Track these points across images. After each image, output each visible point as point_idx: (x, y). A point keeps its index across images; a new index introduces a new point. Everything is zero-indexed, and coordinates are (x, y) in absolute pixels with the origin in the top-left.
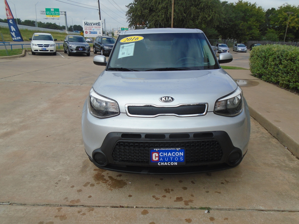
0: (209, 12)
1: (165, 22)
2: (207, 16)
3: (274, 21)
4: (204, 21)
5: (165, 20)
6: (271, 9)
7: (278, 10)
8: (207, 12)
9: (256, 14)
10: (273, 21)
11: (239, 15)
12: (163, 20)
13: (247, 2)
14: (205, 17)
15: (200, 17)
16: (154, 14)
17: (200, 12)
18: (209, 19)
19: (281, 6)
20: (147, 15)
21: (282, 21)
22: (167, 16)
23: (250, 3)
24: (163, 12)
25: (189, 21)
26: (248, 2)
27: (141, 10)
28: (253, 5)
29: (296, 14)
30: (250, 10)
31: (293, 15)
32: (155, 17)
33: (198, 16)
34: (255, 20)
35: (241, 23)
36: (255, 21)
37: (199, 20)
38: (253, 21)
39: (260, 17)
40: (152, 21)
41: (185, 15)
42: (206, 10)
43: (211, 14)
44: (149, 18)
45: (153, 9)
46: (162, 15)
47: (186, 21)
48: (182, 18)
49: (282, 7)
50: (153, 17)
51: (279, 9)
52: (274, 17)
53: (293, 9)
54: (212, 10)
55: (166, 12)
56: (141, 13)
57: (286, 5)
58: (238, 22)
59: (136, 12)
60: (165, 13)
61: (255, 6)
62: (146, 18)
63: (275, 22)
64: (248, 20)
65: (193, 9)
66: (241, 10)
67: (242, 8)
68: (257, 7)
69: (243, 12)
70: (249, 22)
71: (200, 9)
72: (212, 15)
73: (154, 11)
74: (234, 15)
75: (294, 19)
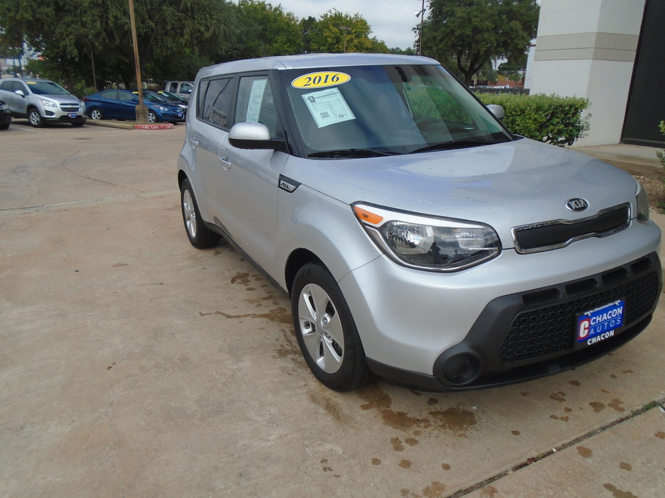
0: (206, 19)
1: (104, 39)
2: (202, 29)
3: (318, 44)
4: (197, 38)
5: (105, 35)
6: (307, 19)
7: (320, 22)
8: (201, 19)
9: (285, 27)
10: (315, 42)
11: (252, 29)
12: (97, 35)
13: (263, 3)
14: (199, 31)
15: (187, 31)
16: (68, 19)
17: (186, 20)
18: (207, 35)
19: (325, 14)
20: (49, 20)
21: (332, 44)
22: (107, 23)
23: (270, 5)
24: (96, 14)
25: (162, 39)
26: (266, 3)
27: (31, 6)
28: (276, 9)
29: (355, 30)
30: (272, 20)
31: (349, 33)
32: (73, 26)
33: (182, 29)
34: (285, 40)
35: (260, 45)
36: (286, 44)
37: (186, 37)
38: (281, 42)
39: (294, 35)
40: (67, 36)
41: (152, 24)
42: (198, 14)
43: (212, 24)
44: (55, 29)
45: (64, 5)
46: (94, 21)
47: (155, 39)
48: (145, 31)
49: (327, 15)
50: (68, 25)
51: (322, 19)
52: (317, 35)
53: (347, 21)
54: (211, 15)
55: (102, 15)
56: (33, 16)
57: (333, 12)
58: (254, 43)
59: (17, 11)
60: (101, 17)
61: (281, 13)
62: (49, 27)
63: (320, 46)
64: (271, 40)
65: (168, 10)
66: (255, 18)
67: (256, 14)
68: (285, 12)
69: (261, 24)
70: (275, 45)
71: (183, 11)
72: (213, 27)
73: (69, 11)
74: (244, 29)
75: (352, 40)
